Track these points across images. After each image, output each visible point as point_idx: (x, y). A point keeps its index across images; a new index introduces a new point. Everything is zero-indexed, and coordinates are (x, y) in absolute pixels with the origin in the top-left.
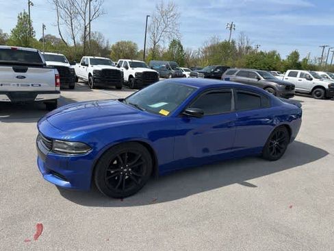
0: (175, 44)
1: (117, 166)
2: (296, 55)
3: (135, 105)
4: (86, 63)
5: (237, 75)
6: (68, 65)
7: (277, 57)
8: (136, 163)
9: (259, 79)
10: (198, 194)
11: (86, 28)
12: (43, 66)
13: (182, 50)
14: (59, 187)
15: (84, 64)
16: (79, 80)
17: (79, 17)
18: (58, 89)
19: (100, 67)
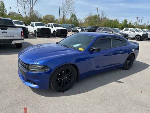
0: (73, 16)
1: (60, 76)
2: (126, 21)
3: (66, 46)
4: (33, 25)
5: (103, 30)
6: (24, 26)
7: (118, 22)
8: (70, 74)
9: (113, 32)
10: (99, 88)
11: (31, 9)
12: (14, 27)
13: (76, 19)
14: (31, 88)
15: (32, 26)
16: (30, 33)
17: (28, 3)
18: (23, 38)
19: (40, 27)
